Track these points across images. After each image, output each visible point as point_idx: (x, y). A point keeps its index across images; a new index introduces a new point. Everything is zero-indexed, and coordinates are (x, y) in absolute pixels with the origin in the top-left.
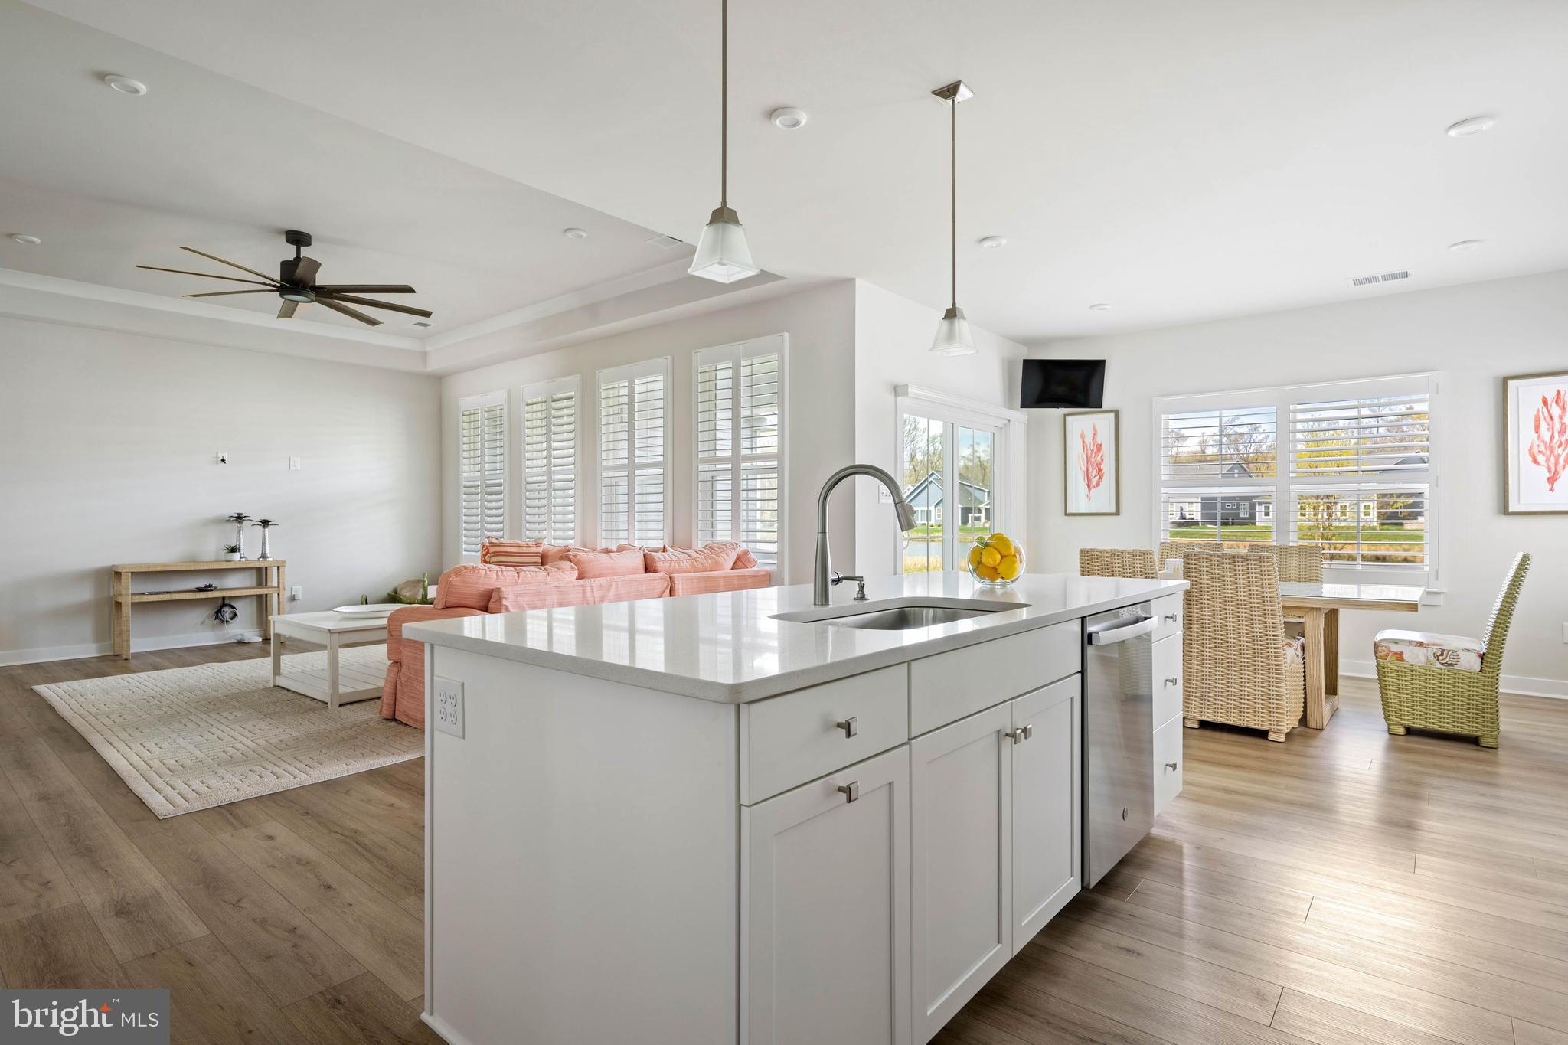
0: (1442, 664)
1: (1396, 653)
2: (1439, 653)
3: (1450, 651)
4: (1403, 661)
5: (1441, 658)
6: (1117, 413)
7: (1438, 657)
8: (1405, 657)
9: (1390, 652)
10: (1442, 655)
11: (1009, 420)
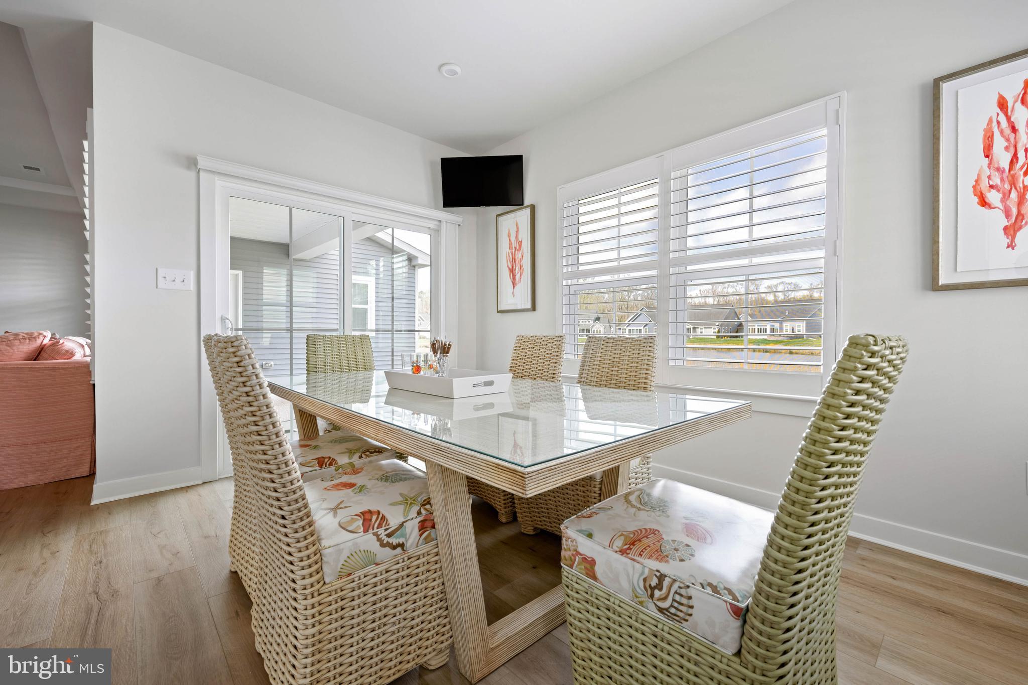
0: (661, 610)
1: (585, 559)
2: (654, 582)
3: (675, 581)
4: (595, 578)
5: (657, 593)
6: (533, 208)
7: (653, 589)
8: (599, 570)
9: (578, 553)
10: (659, 586)
11: (440, 221)
